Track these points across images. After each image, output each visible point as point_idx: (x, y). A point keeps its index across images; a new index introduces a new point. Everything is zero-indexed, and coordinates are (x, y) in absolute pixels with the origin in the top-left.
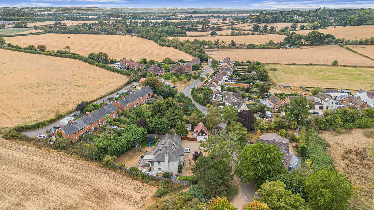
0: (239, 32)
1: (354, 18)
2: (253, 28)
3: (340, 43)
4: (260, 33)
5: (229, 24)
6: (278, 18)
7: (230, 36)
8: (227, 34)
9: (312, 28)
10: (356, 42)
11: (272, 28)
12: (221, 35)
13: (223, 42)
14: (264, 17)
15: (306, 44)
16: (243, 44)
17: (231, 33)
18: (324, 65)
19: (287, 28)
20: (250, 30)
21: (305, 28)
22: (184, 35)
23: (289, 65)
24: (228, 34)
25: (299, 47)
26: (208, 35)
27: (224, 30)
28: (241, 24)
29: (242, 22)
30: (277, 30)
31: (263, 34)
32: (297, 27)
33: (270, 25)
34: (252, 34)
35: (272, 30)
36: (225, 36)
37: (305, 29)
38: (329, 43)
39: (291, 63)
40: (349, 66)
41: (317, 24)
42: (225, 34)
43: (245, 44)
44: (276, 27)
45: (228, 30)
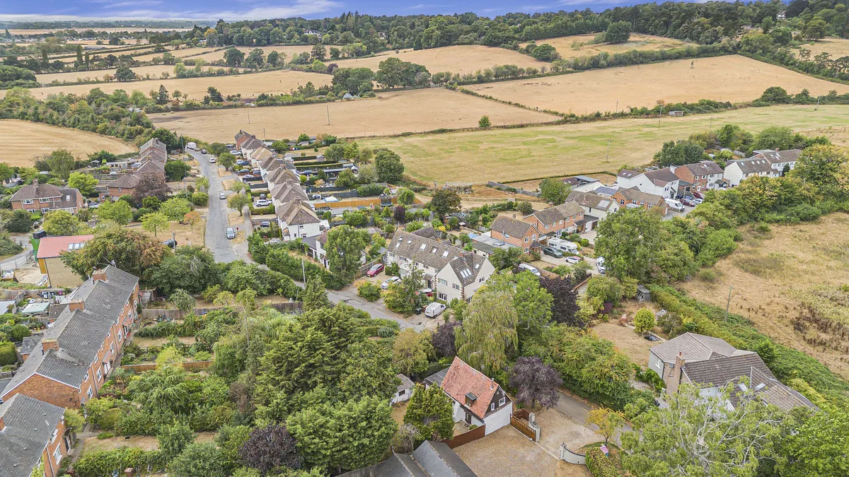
0: (198, 70)
1: (433, 31)
2: (225, 57)
3: (445, 81)
4: (249, 70)
5: (150, 50)
6: (273, 34)
7: (175, 78)
8: (163, 74)
9: (355, 56)
10: (470, 77)
11: (274, 58)
12: (148, 77)
13: (177, 94)
14: (239, 32)
15: (380, 88)
16: (234, 96)
17: (177, 71)
18: (468, 130)
19: (305, 55)
20: (220, 63)
21: (340, 56)
22: (31, 82)
23: (399, 136)
24: (168, 75)
25: (375, 96)
26: (108, 80)
27: (145, 64)
28: (183, 48)
29: (184, 46)
30: (287, 61)
31: (257, 72)
32: (324, 54)
33: (267, 51)
34: (231, 73)
35: (275, 62)
36: (161, 79)
37: (340, 59)
38: (424, 84)
39: (400, 133)
40: (513, 127)
41: (361, 46)
42: (159, 75)
43: (239, 95)
44: (283, 54)
45: (156, 64)
